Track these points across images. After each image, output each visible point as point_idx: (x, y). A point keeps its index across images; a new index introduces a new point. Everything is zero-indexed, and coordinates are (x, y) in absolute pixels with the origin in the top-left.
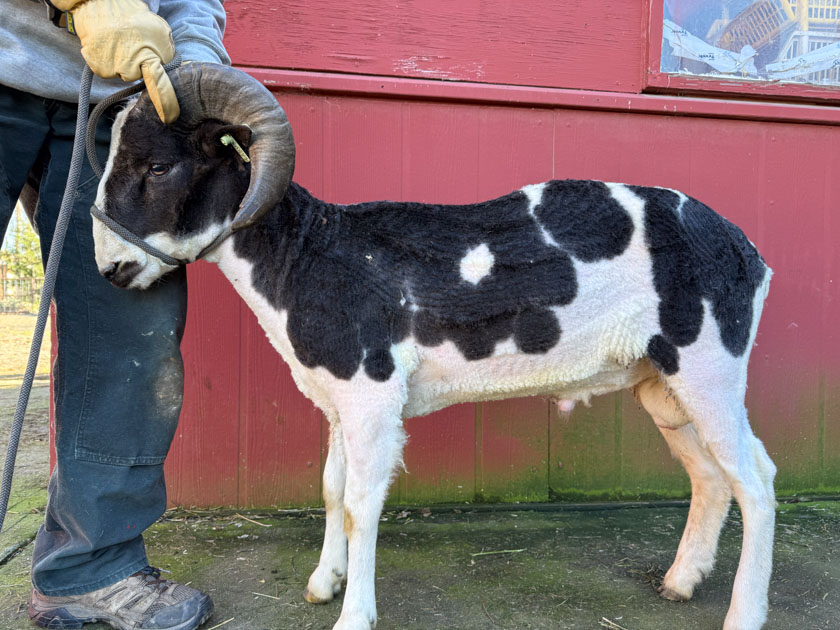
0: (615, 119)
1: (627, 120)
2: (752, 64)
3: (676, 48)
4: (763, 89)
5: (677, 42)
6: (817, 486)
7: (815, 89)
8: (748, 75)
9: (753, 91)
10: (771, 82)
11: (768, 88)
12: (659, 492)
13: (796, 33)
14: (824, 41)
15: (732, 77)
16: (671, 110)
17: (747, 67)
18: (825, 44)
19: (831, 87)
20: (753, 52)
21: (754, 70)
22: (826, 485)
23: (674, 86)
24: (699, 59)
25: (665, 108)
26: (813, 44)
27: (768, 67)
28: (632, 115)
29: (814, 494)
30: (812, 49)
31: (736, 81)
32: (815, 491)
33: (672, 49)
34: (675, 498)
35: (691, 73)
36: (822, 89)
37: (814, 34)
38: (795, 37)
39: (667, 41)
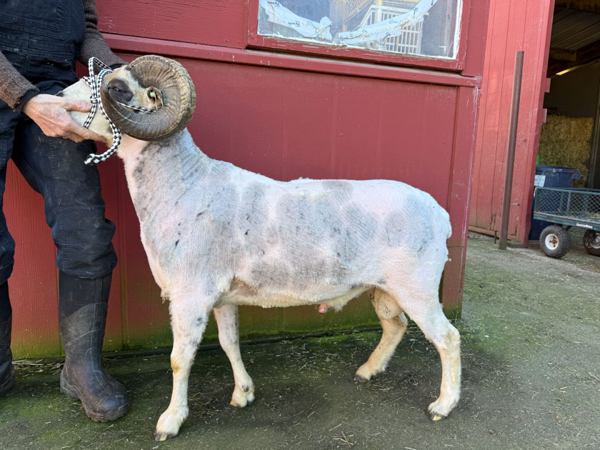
0: (225, 68)
1: (234, 69)
2: (328, 31)
3: (271, 16)
4: (334, 51)
5: (272, 11)
6: (367, 321)
7: (371, 53)
8: (325, 40)
9: (327, 53)
10: (341, 47)
11: (338, 51)
12: (261, 332)
13: (373, 6)
14: (393, 14)
15: (313, 41)
16: (266, 64)
17: (324, 33)
18: (394, 16)
19: (383, 52)
20: (330, 23)
21: (329, 37)
22: (373, 320)
23: (268, 46)
24: (288, 26)
25: (261, 62)
26: (386, 15)
27: (340, 34)
28: (238, 66)
29: (365, 326)
30: (385, 19)
31: (314, 45)
32: (366, 324)
33: (267, 17)
34: (273, 335)
35: (282, 37)
36: (376, 54)
37: (386, 8)
38: (372, 9)
39: (264, 10)
